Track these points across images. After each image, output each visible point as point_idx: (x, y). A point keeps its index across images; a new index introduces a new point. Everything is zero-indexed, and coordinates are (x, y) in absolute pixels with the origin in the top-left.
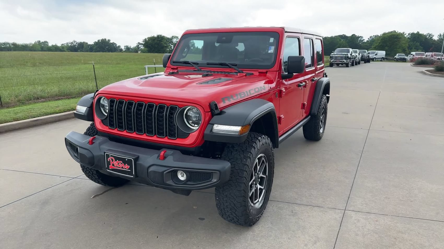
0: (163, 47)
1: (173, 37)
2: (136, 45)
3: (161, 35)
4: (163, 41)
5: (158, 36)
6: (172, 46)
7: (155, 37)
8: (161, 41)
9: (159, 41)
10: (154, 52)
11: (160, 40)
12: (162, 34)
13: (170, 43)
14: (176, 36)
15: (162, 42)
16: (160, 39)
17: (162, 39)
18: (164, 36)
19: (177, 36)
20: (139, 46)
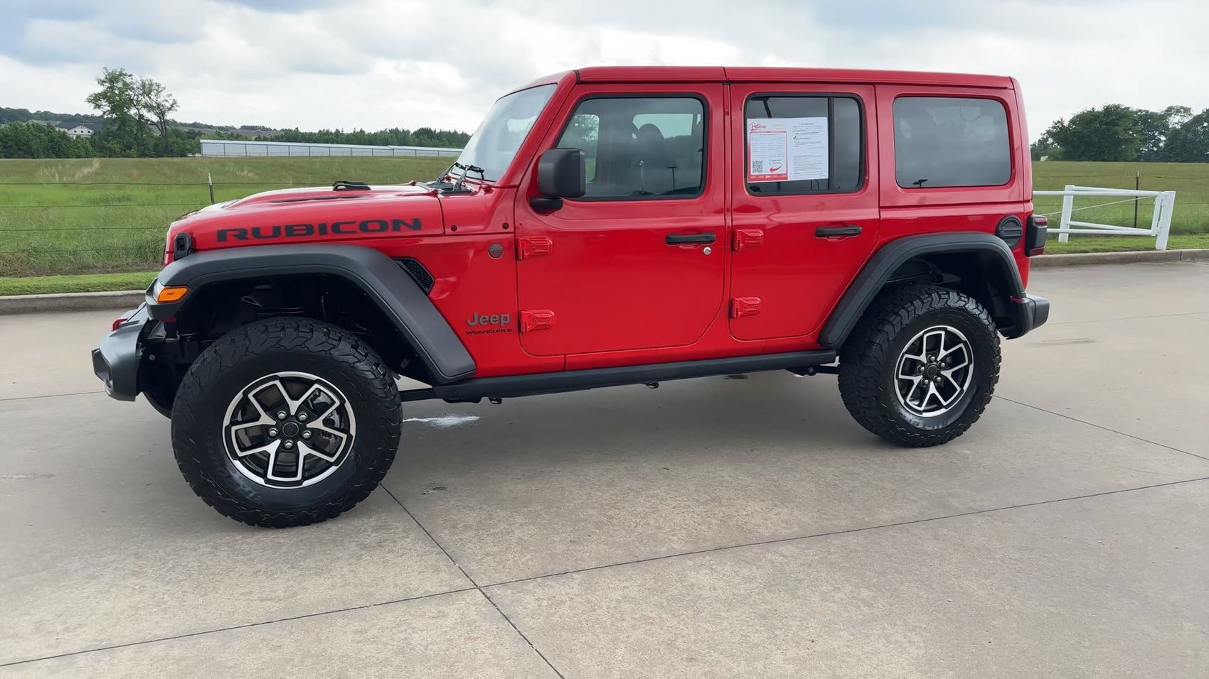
0: (1117, 143)
1: (1170, 109)
2: (1040, 137)
3: (1117, 107)
4: (1120, 123)
5: (1105, 110)
6: (1163, 138)
7: (1098, 112)
8: (1114, 123)
9: (1106, 124)
10: (1083, 158)
11: (1114, 120)
12: (1121, 103)
13: (1156, 128)
14: (1182, 107)
15: (1116, 127)
16: (1111, 118)
17: (1118, 119)
18: (1127, 108)
19: (1186, 106)
20: (1046, 140)
